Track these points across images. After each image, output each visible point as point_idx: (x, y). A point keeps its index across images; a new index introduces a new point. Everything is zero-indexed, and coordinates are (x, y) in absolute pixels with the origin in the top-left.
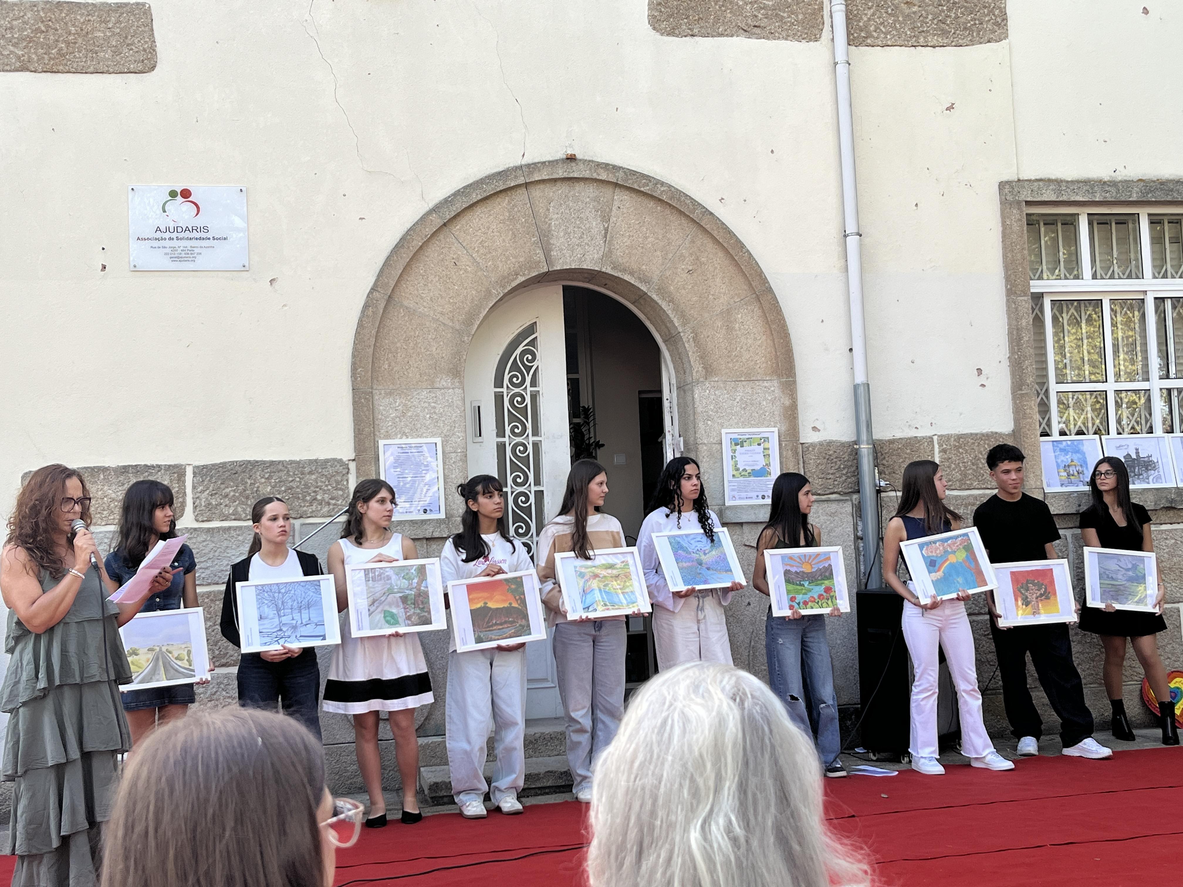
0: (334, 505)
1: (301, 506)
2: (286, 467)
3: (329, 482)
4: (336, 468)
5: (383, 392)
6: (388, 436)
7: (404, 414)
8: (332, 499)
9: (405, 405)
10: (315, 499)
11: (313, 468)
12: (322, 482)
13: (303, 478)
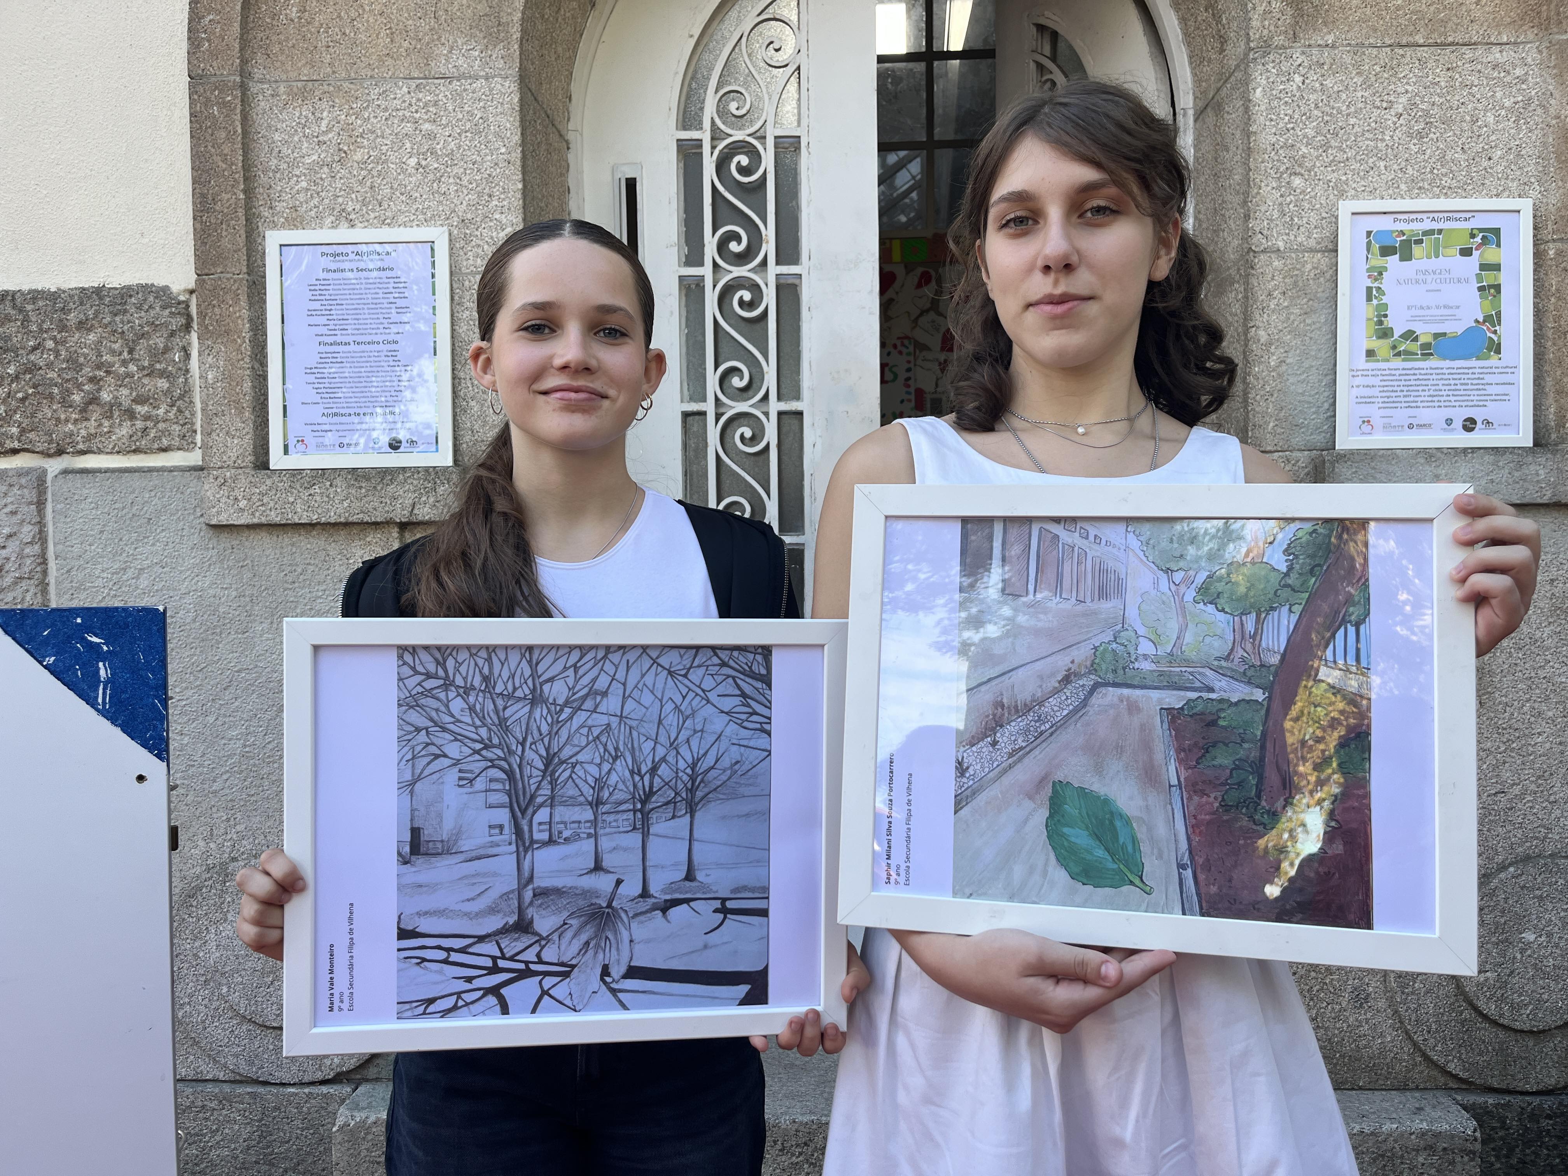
0: (147, 418)
1: (58, 420)
2: (21, 311)
3: (131, 352)
4: (152, 313)
5: (282, 89)
6: (295, 222)
7: (343, 157)
8: (140, 400)
9: (348, 128)
10: (93, 400)
11: (91, 313)
12: (113, 352)
13: (64, 342)
